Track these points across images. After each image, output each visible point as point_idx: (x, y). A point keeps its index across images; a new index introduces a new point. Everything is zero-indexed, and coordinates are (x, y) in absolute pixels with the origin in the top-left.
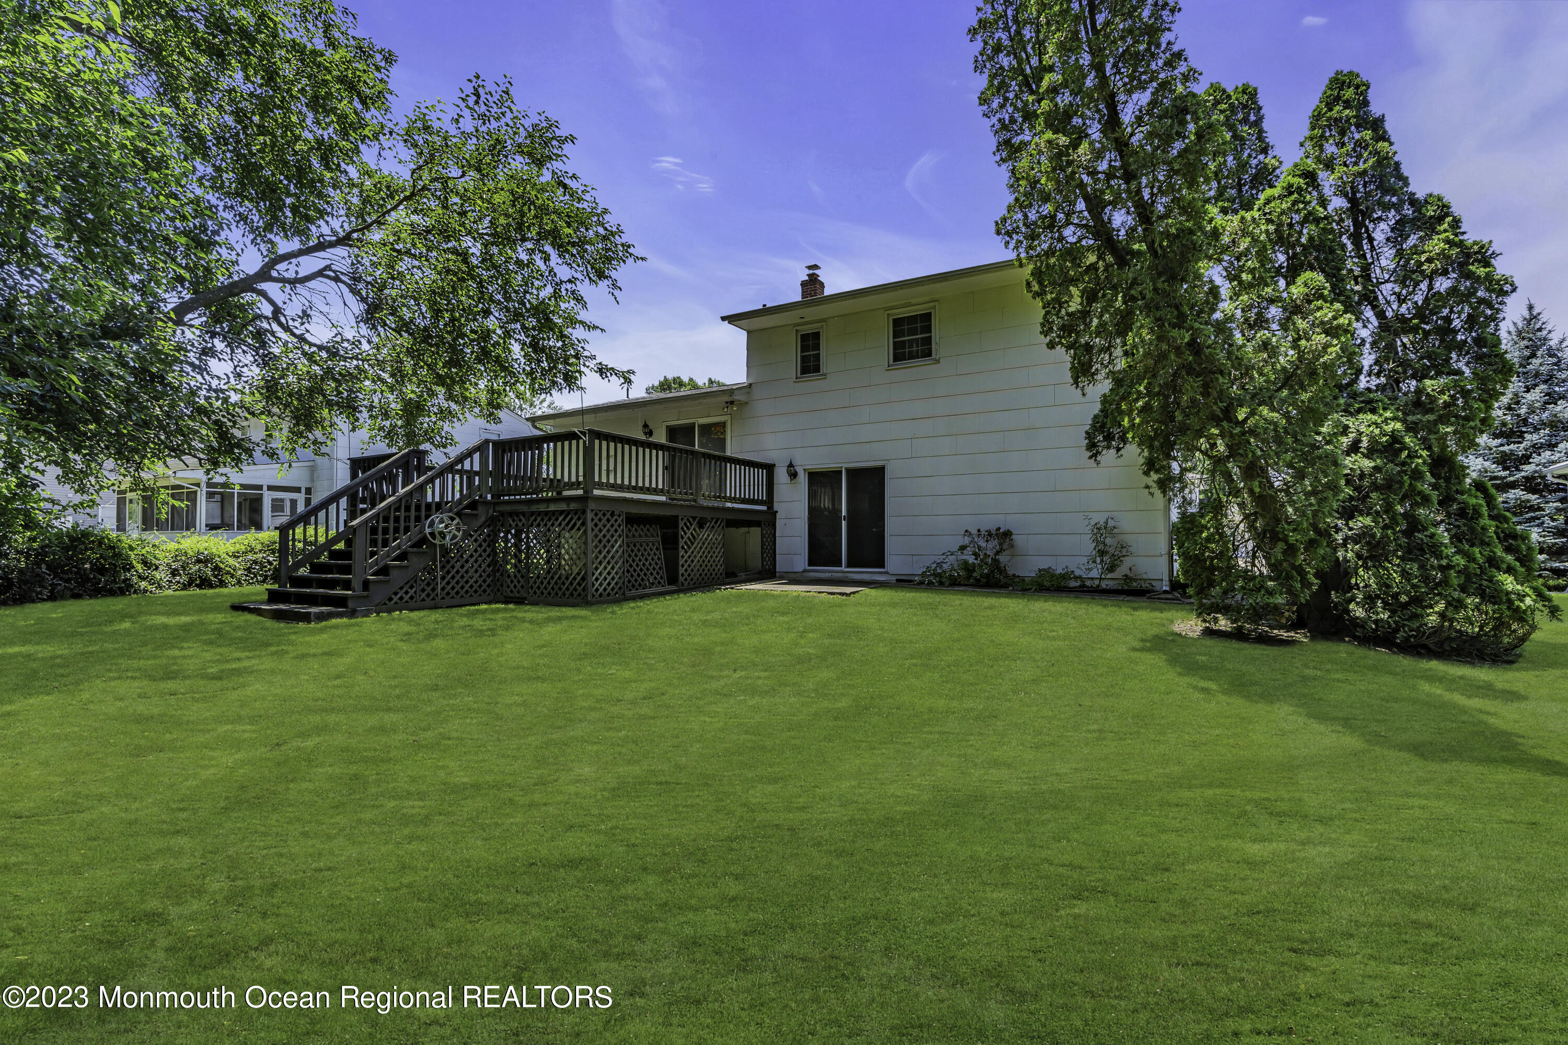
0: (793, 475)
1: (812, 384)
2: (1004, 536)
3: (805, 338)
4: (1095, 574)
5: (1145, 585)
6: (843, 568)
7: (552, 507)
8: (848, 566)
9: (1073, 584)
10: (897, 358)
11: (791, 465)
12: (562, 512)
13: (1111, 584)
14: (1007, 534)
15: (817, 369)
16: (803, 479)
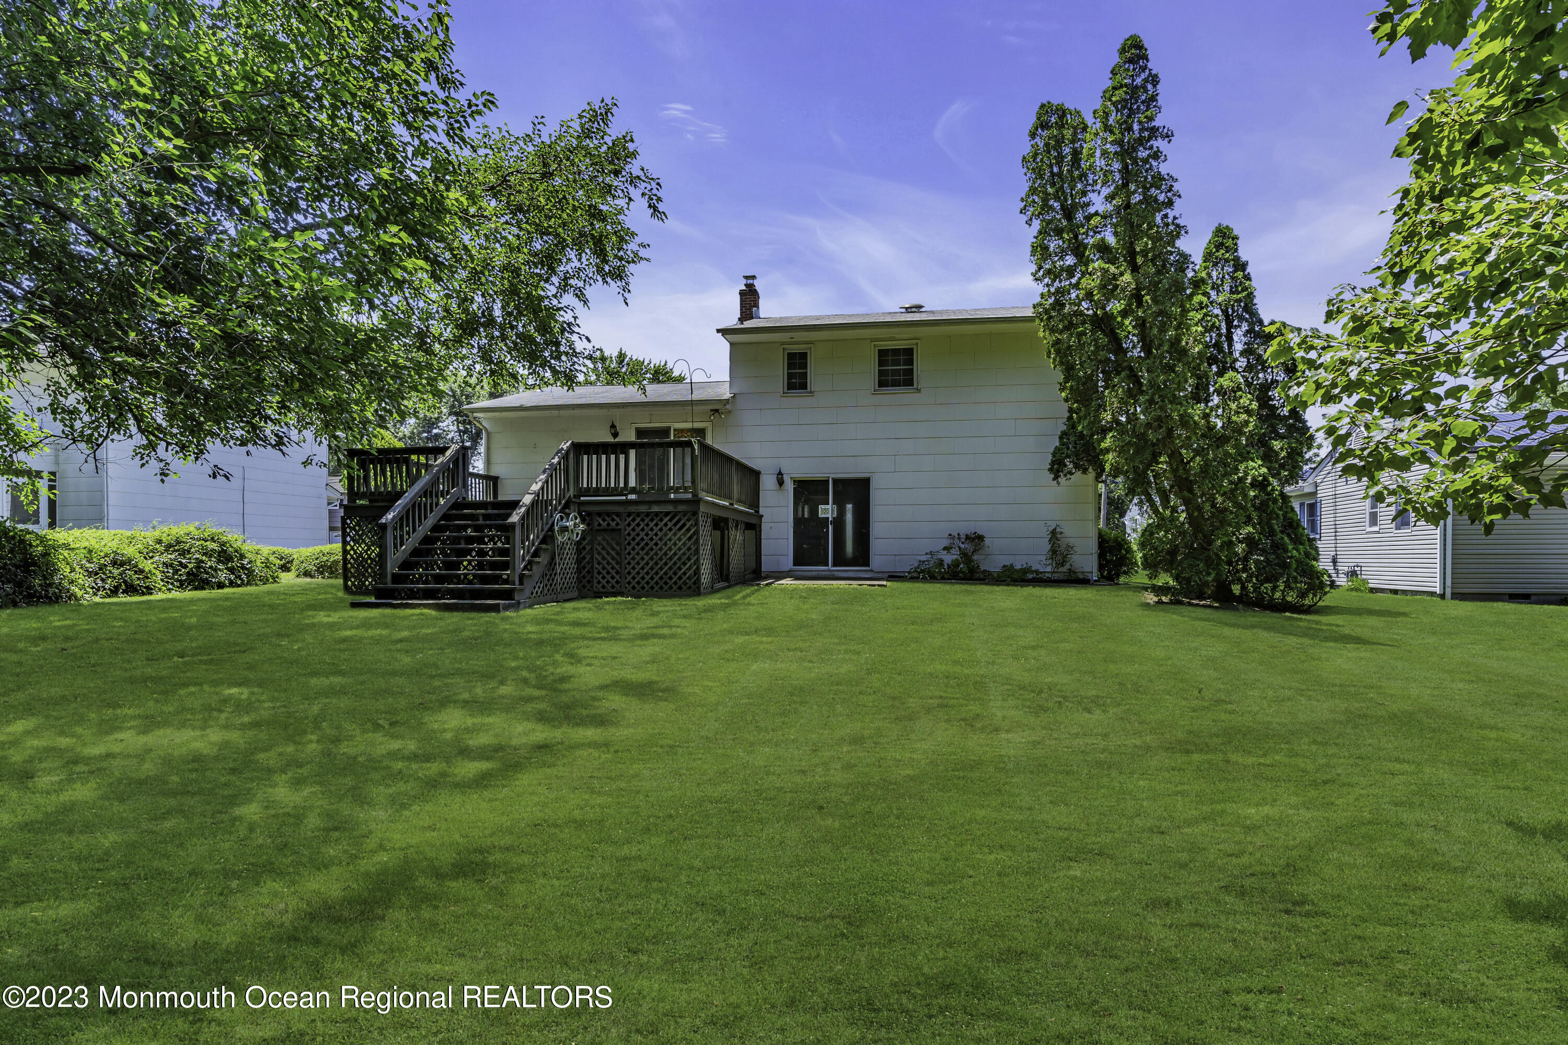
0: (781, 483)
1: (797, 400)
2: (976, 539)
3: (791, 356)
4: (1049, 569)
5: (1081, 576)
6: (830, 567)
7: (655, 509)
8: (834, 565)
9: (1030, 576)
10: (882, 384)
11: (780, 473)
12: (667, 514)
13: (1061, 577)
14: (981, 538)
15: (804, 386)
16: (789, 486)
